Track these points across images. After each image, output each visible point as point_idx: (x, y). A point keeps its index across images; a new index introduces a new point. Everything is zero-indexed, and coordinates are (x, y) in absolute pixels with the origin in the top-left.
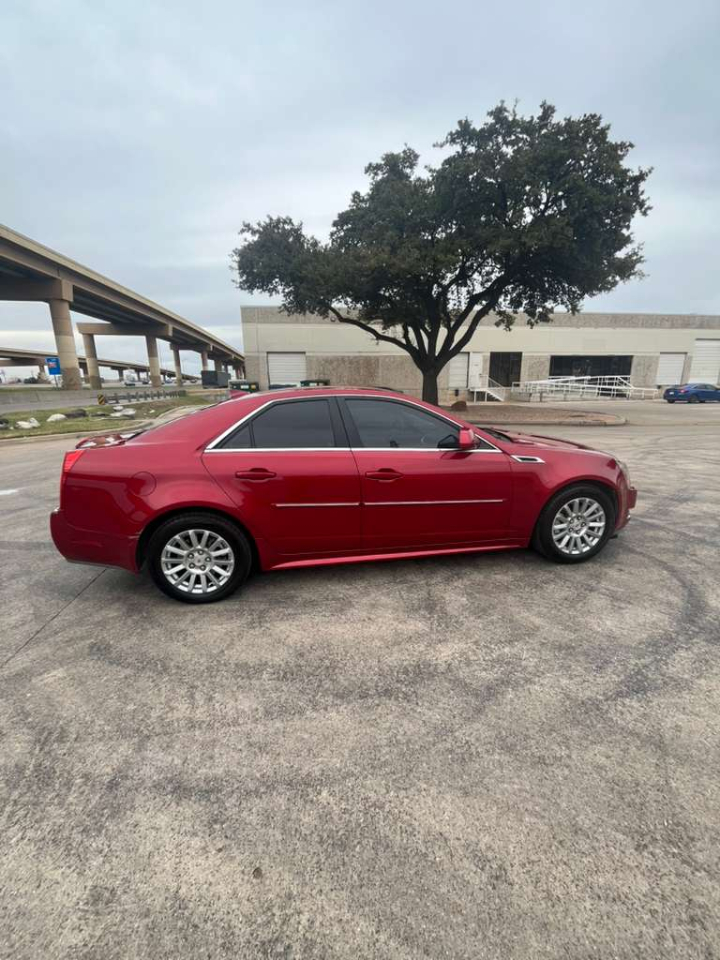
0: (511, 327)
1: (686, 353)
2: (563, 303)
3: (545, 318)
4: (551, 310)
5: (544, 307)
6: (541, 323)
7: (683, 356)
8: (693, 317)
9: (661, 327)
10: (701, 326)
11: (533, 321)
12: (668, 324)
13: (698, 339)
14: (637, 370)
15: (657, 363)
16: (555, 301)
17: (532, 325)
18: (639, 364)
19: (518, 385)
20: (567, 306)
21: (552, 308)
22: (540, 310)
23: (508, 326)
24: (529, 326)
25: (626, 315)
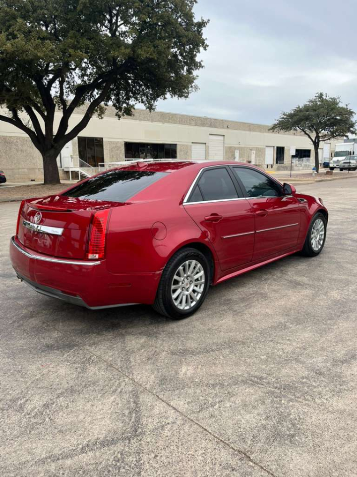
0: (103, 116)
1: (205, 143)
2: (143, 102)
3: (128, 112)
4: (133, 106)
5: (128, 104)
6: (126, 116)
7: (204, 145)
8: (206, 119)
9: (190, 124)
10: (211, 126)
11: (120, 113)
12: (193, 123)
13: (210, 134)
14: (180, 154)
15: (191, 150)
16: (136, 99)
17: (119, 117)
18: (181, 151)
19: (103, 166)
20: (145, 105)
21: (133, 105)
22: (125, 105)
23: (99, 115)
24: (117, 118)
25: (169, 114)
